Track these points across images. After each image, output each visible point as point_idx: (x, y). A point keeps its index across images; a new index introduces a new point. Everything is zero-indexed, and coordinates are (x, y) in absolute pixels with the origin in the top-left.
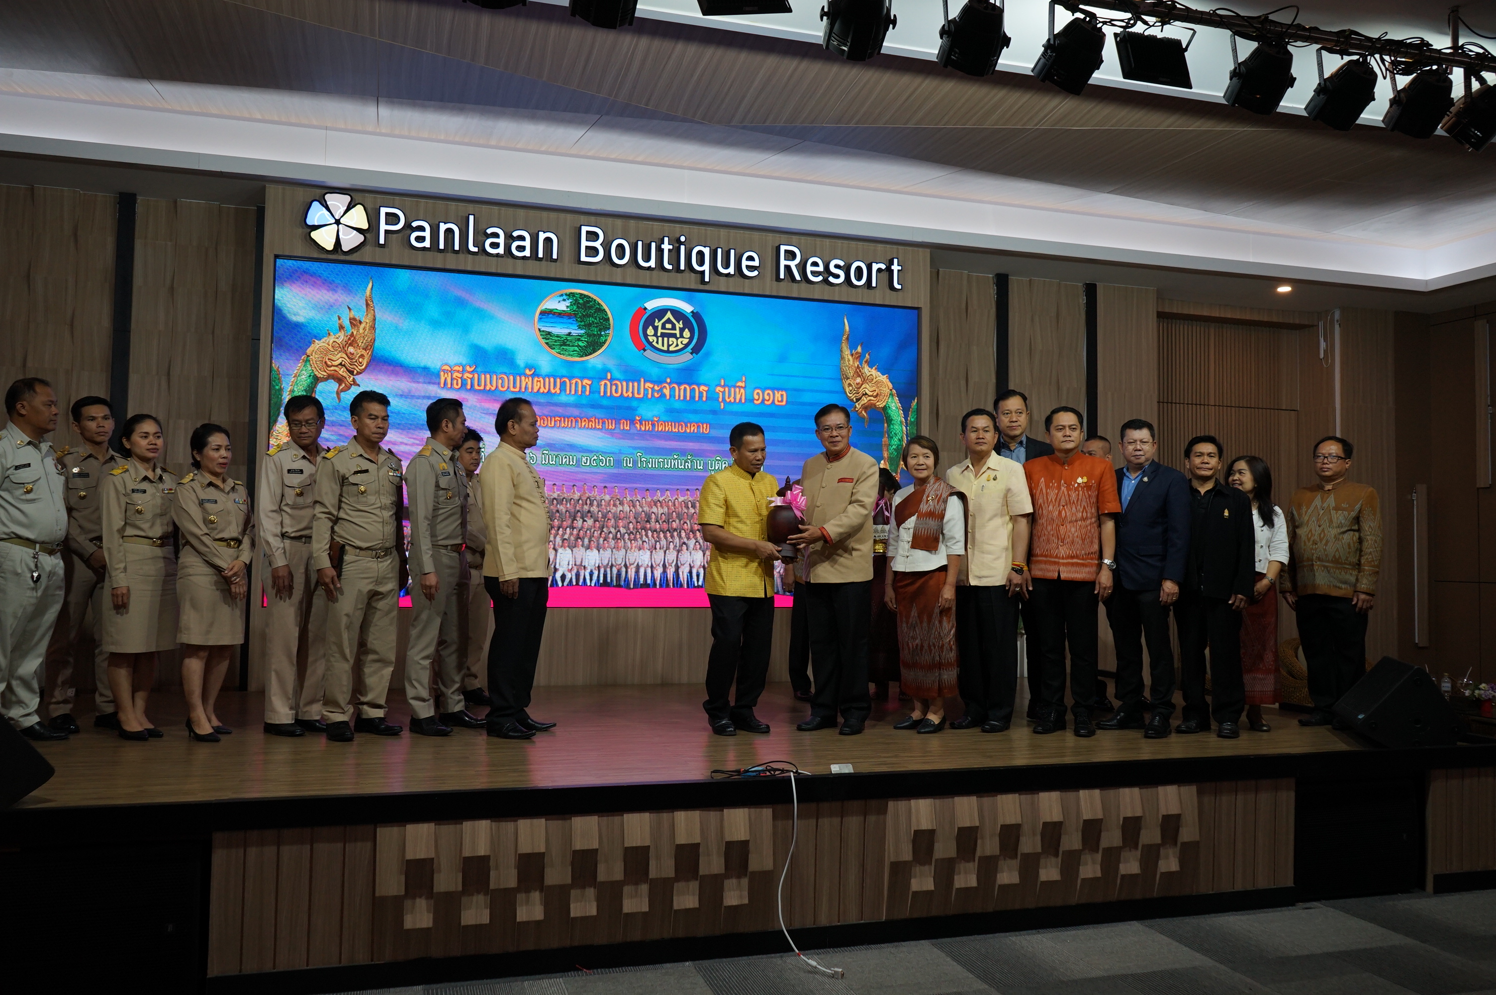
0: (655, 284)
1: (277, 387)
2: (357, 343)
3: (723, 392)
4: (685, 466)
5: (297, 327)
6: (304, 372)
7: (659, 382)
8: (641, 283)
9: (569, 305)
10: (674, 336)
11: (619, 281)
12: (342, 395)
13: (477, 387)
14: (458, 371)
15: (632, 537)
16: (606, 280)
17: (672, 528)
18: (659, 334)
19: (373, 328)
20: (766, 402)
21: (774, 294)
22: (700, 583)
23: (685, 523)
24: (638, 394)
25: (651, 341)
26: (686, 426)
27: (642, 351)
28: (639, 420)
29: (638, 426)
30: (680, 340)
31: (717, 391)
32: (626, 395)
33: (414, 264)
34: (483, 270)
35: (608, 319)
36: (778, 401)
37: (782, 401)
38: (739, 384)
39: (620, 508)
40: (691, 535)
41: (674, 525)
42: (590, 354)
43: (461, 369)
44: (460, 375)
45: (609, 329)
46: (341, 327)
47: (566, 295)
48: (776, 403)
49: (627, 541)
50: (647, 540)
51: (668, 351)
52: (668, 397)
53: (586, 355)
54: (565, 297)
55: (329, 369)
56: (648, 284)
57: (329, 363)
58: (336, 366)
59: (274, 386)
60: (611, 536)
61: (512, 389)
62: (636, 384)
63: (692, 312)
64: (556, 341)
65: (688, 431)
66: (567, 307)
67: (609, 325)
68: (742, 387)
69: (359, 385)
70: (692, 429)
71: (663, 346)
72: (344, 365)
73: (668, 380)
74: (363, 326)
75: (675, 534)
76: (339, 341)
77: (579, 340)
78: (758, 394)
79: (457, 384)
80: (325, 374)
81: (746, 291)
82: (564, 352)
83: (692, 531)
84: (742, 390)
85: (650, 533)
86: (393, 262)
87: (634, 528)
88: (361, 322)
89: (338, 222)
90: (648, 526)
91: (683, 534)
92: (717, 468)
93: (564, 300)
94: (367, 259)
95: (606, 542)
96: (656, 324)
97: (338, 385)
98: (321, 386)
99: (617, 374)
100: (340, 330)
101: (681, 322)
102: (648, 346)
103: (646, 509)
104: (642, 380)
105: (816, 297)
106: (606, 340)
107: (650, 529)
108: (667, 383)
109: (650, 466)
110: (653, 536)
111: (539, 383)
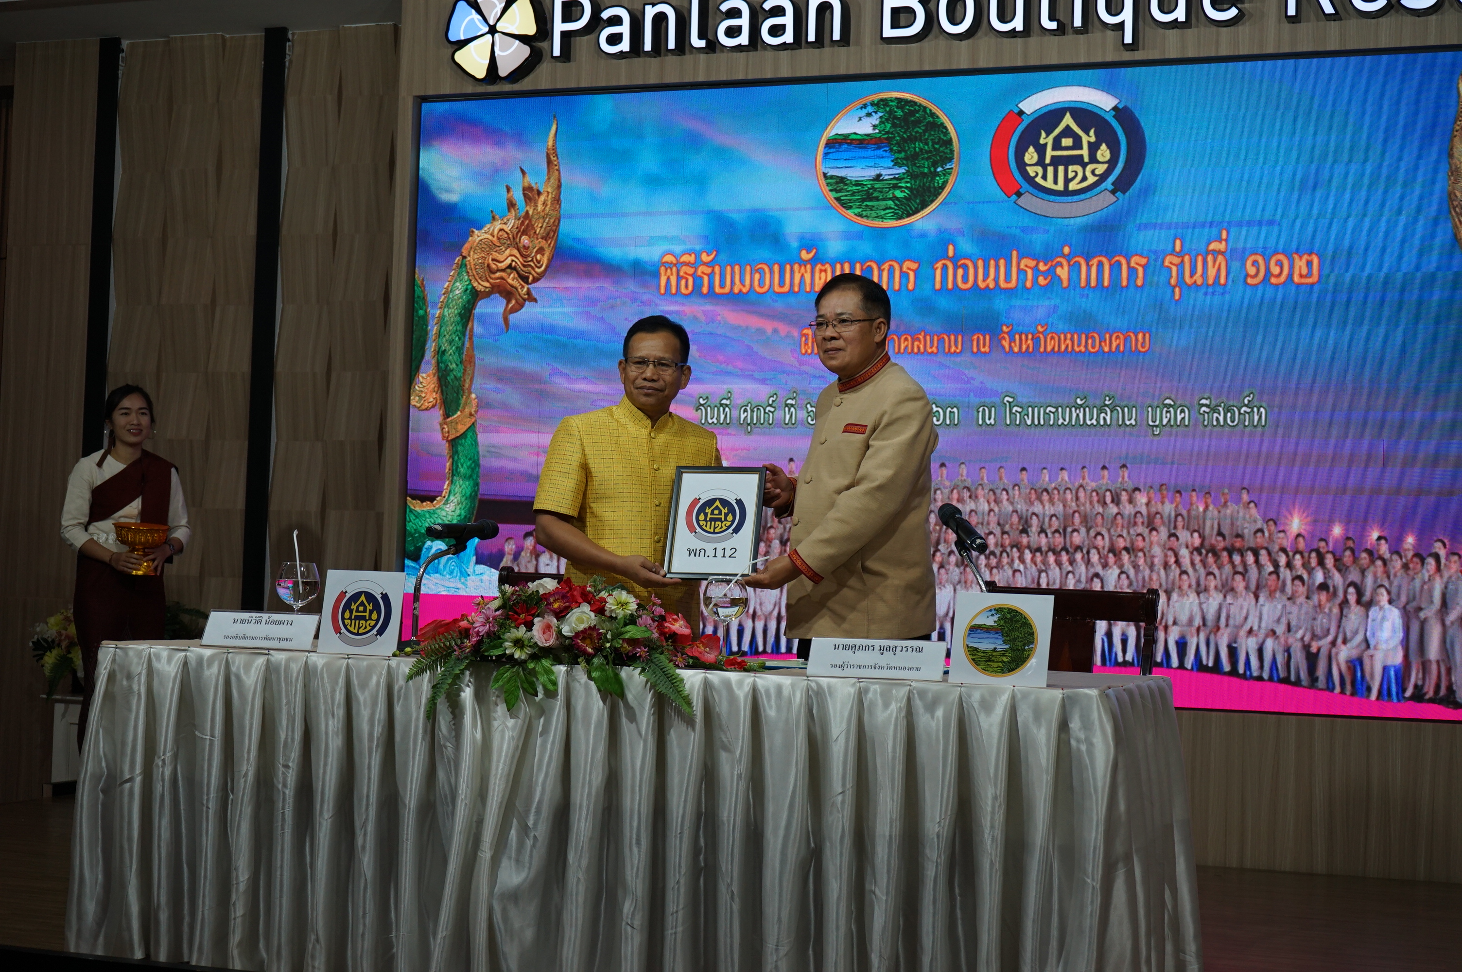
0: (1032, 62)
1: (421, 312)
2: (533, 228)
3: (1180, 266)
4: (1098, 420)
5: (448, 211)
6: (458, 284)
7: (1049, 256)
8: (1007, 64)
9: (877, 122)
10: (1078, 160)
11: (964, 65)
12: (513, 318)
13: (718, 290)
14: (688, 264)
15: (993, 561)
16: (939, 67)
17: (1071, 542)
18: (1048, 161)
19: (557, 200)
20: (1273, 280)
21: (1286, 50)
22: (1129, 657)
23: (1099, 534)
24: (1008, 280)
25: (1032, 174)
26: (1102, 340)
27: (1014, 197)
28: (1007, 333)
29: (1006, 344)
30: (1089, 168)
31: (1167, 264)
32: (982, 285)
33: (614, 83)
34: (723, 77)
35: (950, 142)
36: (1301, 276)
37: (1309, 274)
38: (1215, 246)
39: (971, 505)
40: (1111, 558)
41: (1077, 539)
42: (917, 211)
43: (692, 259)
44: (691, 271)
45: (951, 159)
46: (511, 205)
47: (872, 104)
48: (1297, 279)
49: (983, 569)
50: (1022, 568)
51: (1066, 192)
52: (1065, 284)
53: (909, 215)
54: (870, 109)
55: (493, 276)
56: (1020, 63)
57: (494, 266)
58: (503, 270)
59: (417, 312)
60: (953, 559)
61: (777, 289)
62: (1002, 262)
63: (1115, 108)
64: (852, 195)
65: (1106, 349)
66: (875, 127)
67: (952, 152)
68: (1219, 252)
69: (535, 300)
70: (1114, 345)
71: (1056, 182)
72: (515, 269)
73: (1066, 250)
74: (542, 198)
75: (1078, 556)
76: (507, 228)
77: (896, 187)
78: (1255, 264)
79: (687, 287)
80: (487, 284)
81: (1223, 52)
82: (868, 213)
83: (1112, 550)
84: (1220, 258)
85: (1028, 555)
86: (584, 84)
87: (996, 545)
88: (539, 193)
89: (493, 30)
90: (1025, 540)
91: (1095, 557)
92: (1165, 421)
93: (869, 115)
94: (544, 85)
95: (943, 571)
96: (1042, 141)
97: (505, 302)
98: (482, 308)
99: (966, 246)
100: (509, 210)
101: (1092, 133)
102: (1025, 186)
103: (1021, 506)
104: (1014, 253)
105: (1383, 45)
106: (945, 183)
107: (1029, 547)
108: (1064, 256)
109: (1029, 422)
110: (1033, 560)
111: (823, 274)
